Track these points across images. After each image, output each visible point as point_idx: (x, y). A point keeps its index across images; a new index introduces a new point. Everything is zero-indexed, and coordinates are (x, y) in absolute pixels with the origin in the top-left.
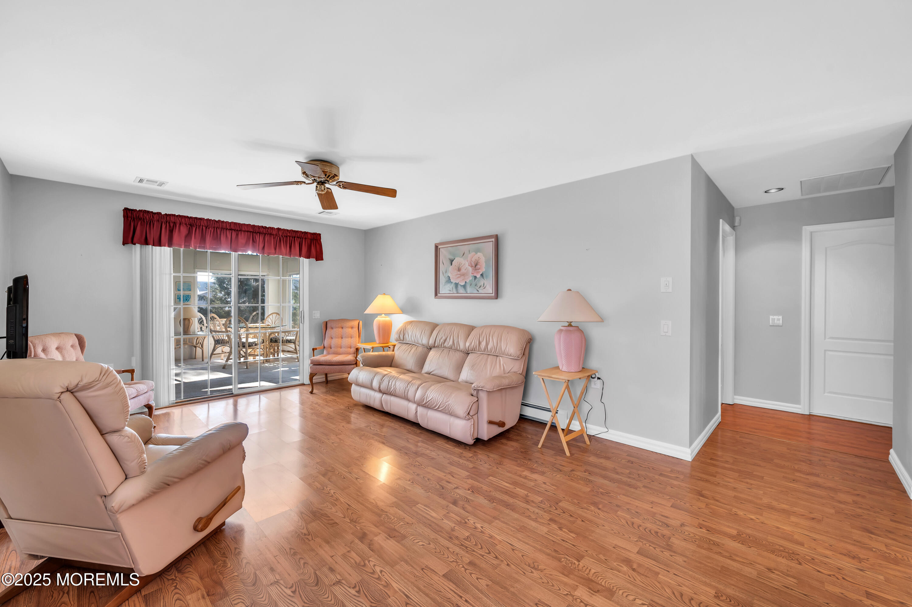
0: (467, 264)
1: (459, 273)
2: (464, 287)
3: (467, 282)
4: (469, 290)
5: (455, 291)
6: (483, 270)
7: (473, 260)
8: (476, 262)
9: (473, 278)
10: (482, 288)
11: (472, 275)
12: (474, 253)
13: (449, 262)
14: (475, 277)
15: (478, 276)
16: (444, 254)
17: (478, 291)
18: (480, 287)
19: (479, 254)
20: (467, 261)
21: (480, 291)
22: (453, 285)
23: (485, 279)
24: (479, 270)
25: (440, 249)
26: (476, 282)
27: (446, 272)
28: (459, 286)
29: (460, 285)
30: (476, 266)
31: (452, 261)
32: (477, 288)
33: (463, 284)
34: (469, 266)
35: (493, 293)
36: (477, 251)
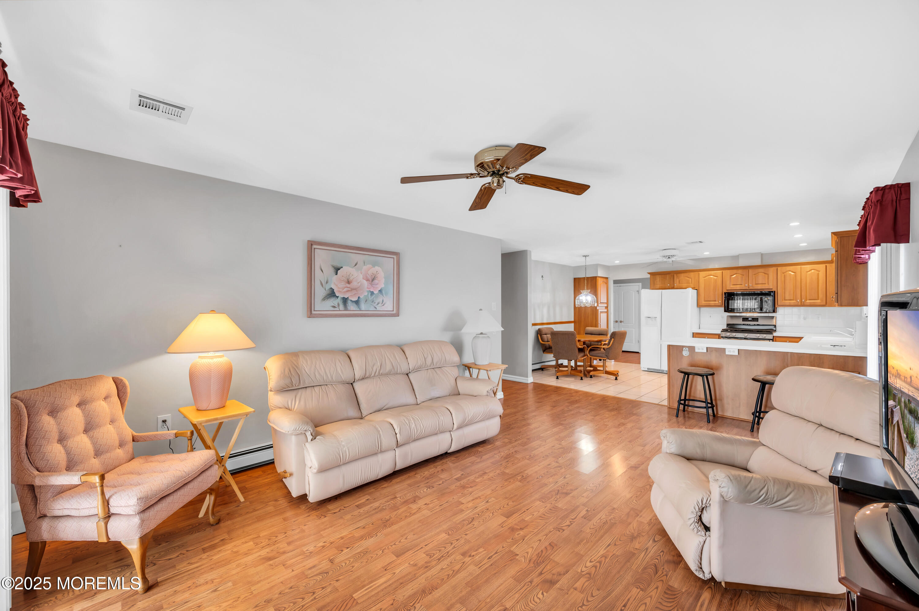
0: (361, 276)
1: (348, 285)
2: (357, 302)
3: (361, 297)
4: (363, 306)
5: (342, 307)
6: (382, 285)
7: (370, 272)
8: (373, 277)
9: (370, 294)
10: (380, 305)
11: (368, 290)
12: (371, 266)
13: (332, 271)
14: (372, 293)
15: (376, 292)
16: (321, 257)
17: (376, 308)
18: (378, 304)
19: (377, 268)
20: (361, 273)
21: (378, 308)
22: (339, 300)
23: (384, 296)
24: (377, 286)
25: (316, 250)
26: (374, 298)
27: (327, 282)
28: (349, 301)
29: (351, 301)
30: (373, 280)
31: (337, 270)
32: (375, 305)
33: (355, 299)
34: (363, 278)
35: (393, 311)
36: (375, 264)
